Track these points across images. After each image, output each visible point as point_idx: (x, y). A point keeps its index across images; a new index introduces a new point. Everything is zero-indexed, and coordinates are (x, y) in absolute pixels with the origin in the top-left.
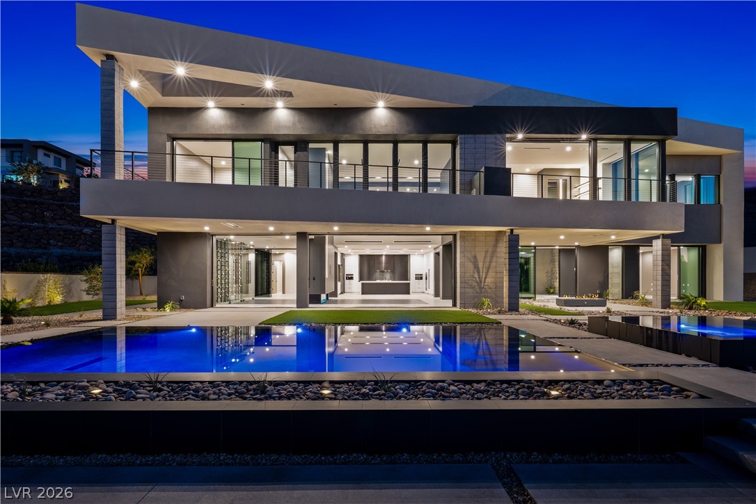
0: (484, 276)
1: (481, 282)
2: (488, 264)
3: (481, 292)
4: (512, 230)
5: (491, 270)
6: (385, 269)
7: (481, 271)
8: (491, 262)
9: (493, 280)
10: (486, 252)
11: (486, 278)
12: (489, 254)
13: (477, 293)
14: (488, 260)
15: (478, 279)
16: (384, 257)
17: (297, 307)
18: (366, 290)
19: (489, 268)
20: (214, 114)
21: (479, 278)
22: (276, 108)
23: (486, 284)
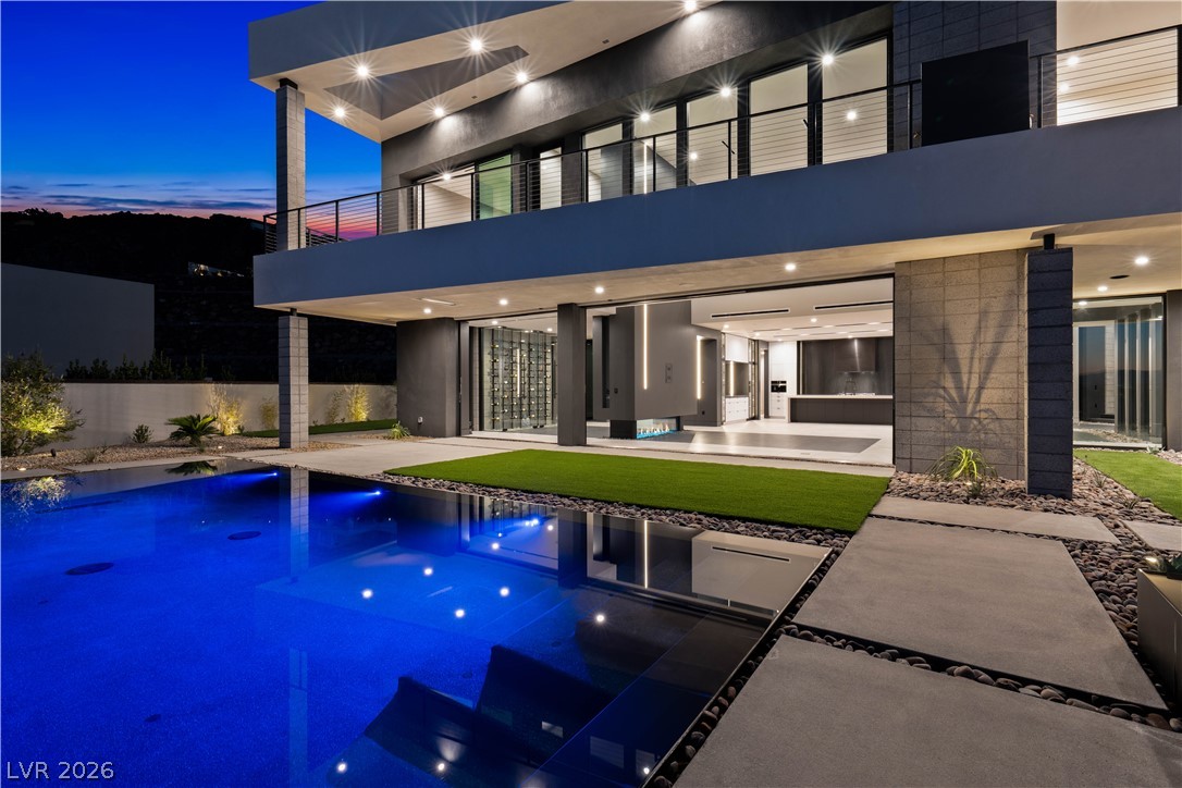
0: (975, 384)
1: (964, 400)
2: (988, 348)
3: (964, 430)
4: (1049, 239)
5: (998, 367)
6: (862, 369)
7: (964, 369)
8: (998, 342)
9: (1008, 394)
10: (984, 314)
11: (981, 388)
12: (993, 321)
13: (952, 430)
14: (989, 335)
15: (954, 393)
16: (856, 344)
17: (560, 443)
18: (798, 412)
19: (992, 360)
20: (450, 128)
21: (959, 388)
22: (520, 87)
23: (982, 407)
